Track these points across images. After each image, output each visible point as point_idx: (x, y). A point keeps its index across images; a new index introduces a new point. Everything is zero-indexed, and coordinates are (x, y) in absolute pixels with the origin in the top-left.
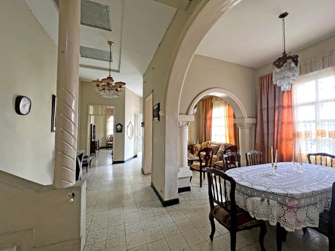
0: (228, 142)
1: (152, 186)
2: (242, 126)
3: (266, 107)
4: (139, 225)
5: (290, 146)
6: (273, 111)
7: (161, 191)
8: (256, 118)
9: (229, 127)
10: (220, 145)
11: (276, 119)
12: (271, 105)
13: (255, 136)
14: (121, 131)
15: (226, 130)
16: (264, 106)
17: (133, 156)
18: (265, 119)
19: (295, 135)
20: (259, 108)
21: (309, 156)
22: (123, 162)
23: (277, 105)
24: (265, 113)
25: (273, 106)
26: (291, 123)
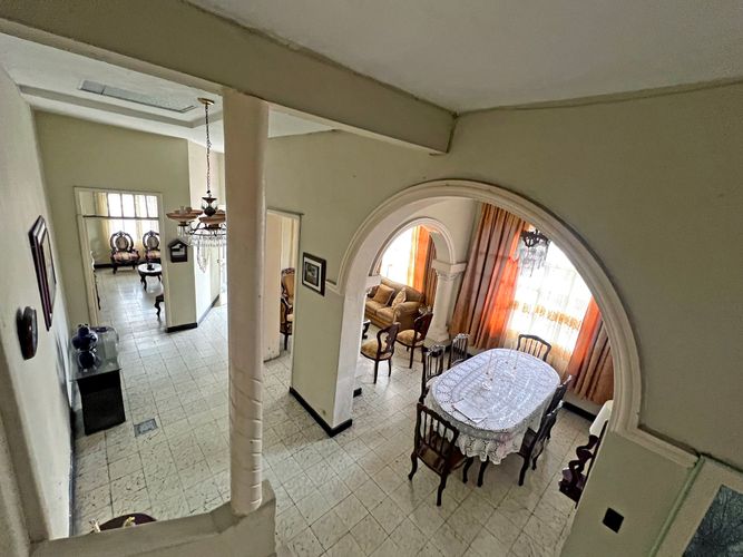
0: (411, 285)
1: (293, 392)
2: (444, 275)
3: (485, 250)
4: (306, 481)
5: (502, 317)
6: (493, 259)
7: (324, 412)
8: (467, 262)
9: (418, 259)
10: (397, 290)
11: (494, 276)
12: (492, 251)
13: (459, 292)
14: (184, 259)
15: (411, 262)
16: (483, 249)
17: (210, 303)
18: (479, 270)
19: (511, 305)
20: (474, 248)
21: (521, 336)
22: (194, 326)
23: (501, 253)
24: (481, 259)
25: (495, 253)
26: (512, 285)
